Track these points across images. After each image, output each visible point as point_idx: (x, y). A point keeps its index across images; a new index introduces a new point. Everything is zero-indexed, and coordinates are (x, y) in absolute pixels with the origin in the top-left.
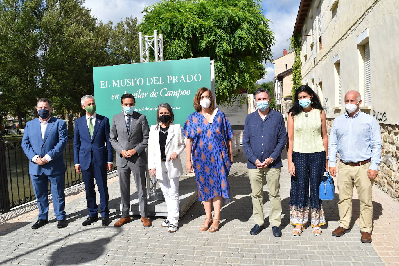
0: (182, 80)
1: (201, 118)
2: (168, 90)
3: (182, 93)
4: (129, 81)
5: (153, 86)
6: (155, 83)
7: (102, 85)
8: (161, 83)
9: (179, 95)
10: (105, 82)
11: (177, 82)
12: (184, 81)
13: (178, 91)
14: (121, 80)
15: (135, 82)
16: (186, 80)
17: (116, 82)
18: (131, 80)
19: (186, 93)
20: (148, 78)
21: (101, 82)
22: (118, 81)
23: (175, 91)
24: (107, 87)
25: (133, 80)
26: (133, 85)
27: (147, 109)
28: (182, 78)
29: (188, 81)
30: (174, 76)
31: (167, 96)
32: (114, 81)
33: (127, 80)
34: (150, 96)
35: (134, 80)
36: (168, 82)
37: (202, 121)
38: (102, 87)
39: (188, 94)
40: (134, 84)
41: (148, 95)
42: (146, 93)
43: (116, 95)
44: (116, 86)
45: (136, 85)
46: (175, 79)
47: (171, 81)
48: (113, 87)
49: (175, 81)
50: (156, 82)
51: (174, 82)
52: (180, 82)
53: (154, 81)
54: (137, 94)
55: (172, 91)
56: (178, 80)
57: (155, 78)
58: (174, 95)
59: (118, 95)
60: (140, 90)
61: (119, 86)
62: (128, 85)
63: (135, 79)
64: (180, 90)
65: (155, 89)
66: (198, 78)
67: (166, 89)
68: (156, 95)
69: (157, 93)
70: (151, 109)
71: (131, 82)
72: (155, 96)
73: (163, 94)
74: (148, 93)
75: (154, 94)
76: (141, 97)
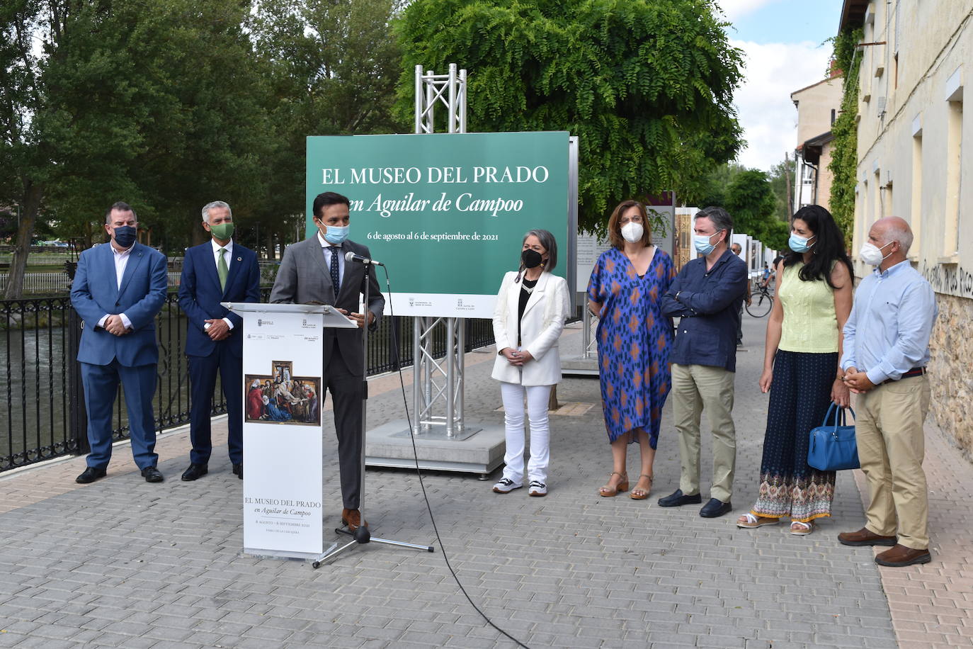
0: (507, 178)
1: (622, 264)
2: (474, 198)
3: (505, 205)
4: (388, 171)
5: (441, 187)
6: (446, 181)
7: (327, 178)
8: (458, 181)
9: (496, 209)
10: (334, 172)
11: (495, 181)
12: (511, 181)
13: (496, 201)
14: (371, 170)
15: (401, 175)
16: (515, 178)
17: (359, 173)
18: (394, 171)
19: (514, 205)
20: (430, 169)
21: (325, 171)
22: (364, 170)
23: (488, 201)
24: (337, 182)
25: (397, 170)
26: (396, 181)
27: (425, 237)
28: (506, 174)
29: (519, 180)
30: (488, 169)
31: (471, 210)
32: (354, 171)
33: (383, 171)
34: (434, 209)
35: (400, 172)
36: (476, 181)
37: (624, 269)
38: (325, 182)
39: (517, 208)
40: (400, 179)
41: (429, 207)
42: (424, 202)
43: (357, 202)
44: (358, 181)
45: (403, 182)
46: (490, 174)
47: (482, 179)
48: (352, 182)
49: (491, 177)
50: (449, 179)
51: (488, 181)
52: (502, 181)
53: (444, 175)
54: (405, 202)
55: (483, 201)
56: (498, 176)
57: (446, 169)
58: (486, 210)
59: (362, 202)
60: (412, 194)
61: (364, 182)
62: (385, 182)
63: (403, 169)
64: (500, 199)
65: (444, 194)
66: (540, 174)
67: (470, 195)
68: (447, 207)
69: (450, 202)
70: (433, 237)
71: (393, 174)
72: (445, 210)
73: (463, 205)
74: (429, 202)
75: (442, 205)
76: (412, 209)
